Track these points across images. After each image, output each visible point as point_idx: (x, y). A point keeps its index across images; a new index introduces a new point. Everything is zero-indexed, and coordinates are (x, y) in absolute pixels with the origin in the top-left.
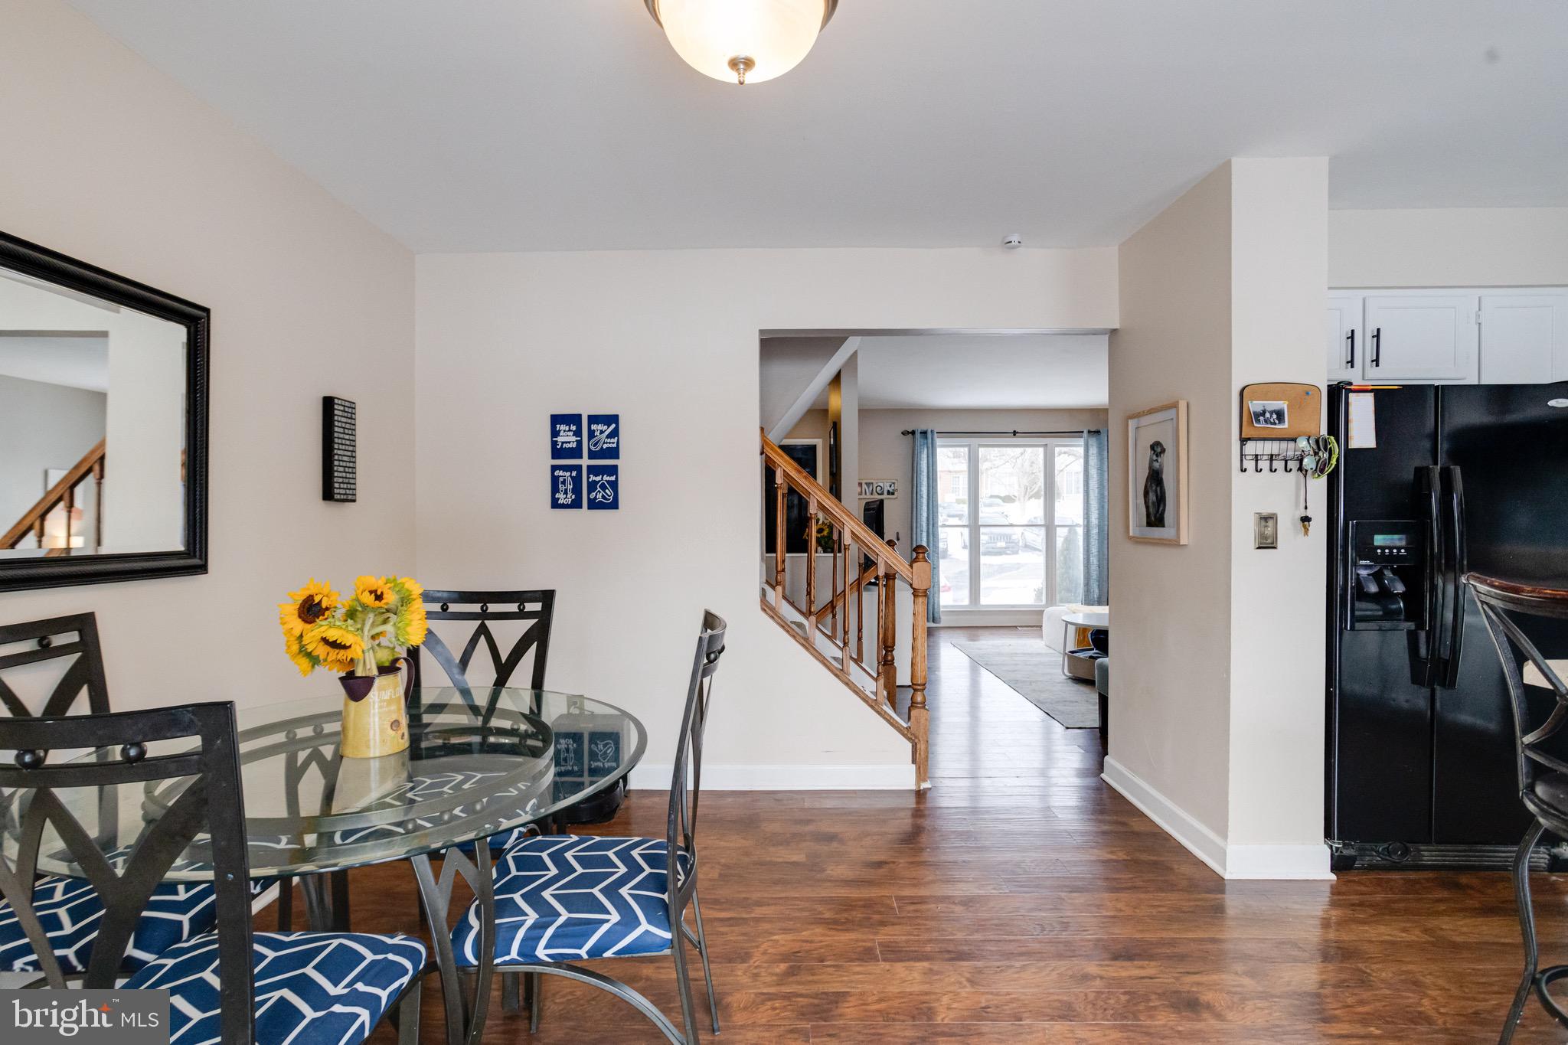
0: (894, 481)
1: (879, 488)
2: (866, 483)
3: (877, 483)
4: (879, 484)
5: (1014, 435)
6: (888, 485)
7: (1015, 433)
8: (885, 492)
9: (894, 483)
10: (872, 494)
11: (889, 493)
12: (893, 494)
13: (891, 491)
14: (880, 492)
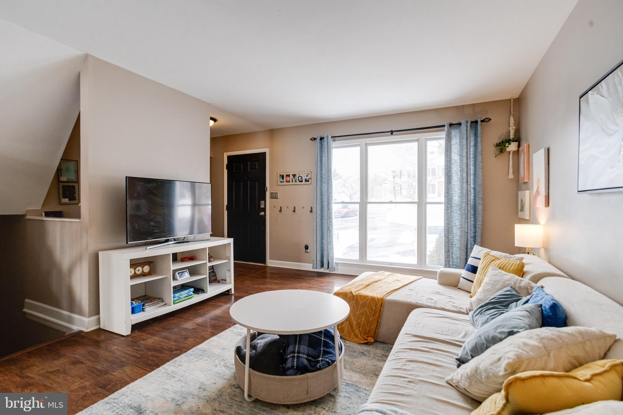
0: (308, 173)
1: (300, 178)
2: (292, 175)
3: (299, 174)
4: (301, 175)
5: (392, 134)
6: (305, 175)
7: (392, 132)
8: (304, 180)
9: (309, 174)
10: (296, 182)
11: (306, 181)
12: (308, 181)
13: (307, 179)
14: (300, 180)
